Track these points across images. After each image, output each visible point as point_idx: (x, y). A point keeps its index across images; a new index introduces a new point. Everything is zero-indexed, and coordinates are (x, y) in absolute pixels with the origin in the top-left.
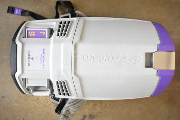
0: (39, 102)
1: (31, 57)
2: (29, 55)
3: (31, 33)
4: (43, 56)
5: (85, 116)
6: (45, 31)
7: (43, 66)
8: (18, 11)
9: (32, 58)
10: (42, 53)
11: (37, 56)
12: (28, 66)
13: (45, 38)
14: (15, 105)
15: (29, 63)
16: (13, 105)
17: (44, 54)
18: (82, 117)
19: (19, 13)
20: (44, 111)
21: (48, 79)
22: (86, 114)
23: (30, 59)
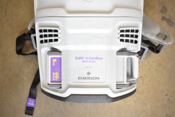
0: (145, 76)
1: (87, 76)
2: (85, 78)
3: (55, 78)
4: (85, 59)
5: (163, 18)
6: (52, 59)
7: (99, 58)
8: (30, 102)
9: (89, 73)
10: (81, 60)
11: (86, 67)
12: (99, 79)
13: (60, 59)
14: (149, 106)
15: (95, 78)
16: (149, 108)
17: (82, 58)
18: (165, 22)
19: (33, 102)
20: (156, 70)
21: (117, 54)
22: (161, 18)
23: (90, 76)
